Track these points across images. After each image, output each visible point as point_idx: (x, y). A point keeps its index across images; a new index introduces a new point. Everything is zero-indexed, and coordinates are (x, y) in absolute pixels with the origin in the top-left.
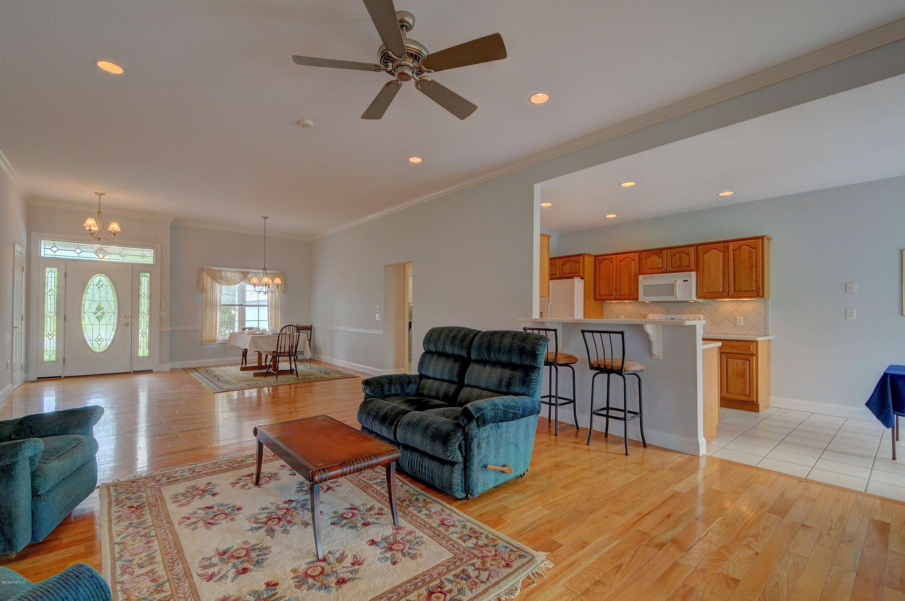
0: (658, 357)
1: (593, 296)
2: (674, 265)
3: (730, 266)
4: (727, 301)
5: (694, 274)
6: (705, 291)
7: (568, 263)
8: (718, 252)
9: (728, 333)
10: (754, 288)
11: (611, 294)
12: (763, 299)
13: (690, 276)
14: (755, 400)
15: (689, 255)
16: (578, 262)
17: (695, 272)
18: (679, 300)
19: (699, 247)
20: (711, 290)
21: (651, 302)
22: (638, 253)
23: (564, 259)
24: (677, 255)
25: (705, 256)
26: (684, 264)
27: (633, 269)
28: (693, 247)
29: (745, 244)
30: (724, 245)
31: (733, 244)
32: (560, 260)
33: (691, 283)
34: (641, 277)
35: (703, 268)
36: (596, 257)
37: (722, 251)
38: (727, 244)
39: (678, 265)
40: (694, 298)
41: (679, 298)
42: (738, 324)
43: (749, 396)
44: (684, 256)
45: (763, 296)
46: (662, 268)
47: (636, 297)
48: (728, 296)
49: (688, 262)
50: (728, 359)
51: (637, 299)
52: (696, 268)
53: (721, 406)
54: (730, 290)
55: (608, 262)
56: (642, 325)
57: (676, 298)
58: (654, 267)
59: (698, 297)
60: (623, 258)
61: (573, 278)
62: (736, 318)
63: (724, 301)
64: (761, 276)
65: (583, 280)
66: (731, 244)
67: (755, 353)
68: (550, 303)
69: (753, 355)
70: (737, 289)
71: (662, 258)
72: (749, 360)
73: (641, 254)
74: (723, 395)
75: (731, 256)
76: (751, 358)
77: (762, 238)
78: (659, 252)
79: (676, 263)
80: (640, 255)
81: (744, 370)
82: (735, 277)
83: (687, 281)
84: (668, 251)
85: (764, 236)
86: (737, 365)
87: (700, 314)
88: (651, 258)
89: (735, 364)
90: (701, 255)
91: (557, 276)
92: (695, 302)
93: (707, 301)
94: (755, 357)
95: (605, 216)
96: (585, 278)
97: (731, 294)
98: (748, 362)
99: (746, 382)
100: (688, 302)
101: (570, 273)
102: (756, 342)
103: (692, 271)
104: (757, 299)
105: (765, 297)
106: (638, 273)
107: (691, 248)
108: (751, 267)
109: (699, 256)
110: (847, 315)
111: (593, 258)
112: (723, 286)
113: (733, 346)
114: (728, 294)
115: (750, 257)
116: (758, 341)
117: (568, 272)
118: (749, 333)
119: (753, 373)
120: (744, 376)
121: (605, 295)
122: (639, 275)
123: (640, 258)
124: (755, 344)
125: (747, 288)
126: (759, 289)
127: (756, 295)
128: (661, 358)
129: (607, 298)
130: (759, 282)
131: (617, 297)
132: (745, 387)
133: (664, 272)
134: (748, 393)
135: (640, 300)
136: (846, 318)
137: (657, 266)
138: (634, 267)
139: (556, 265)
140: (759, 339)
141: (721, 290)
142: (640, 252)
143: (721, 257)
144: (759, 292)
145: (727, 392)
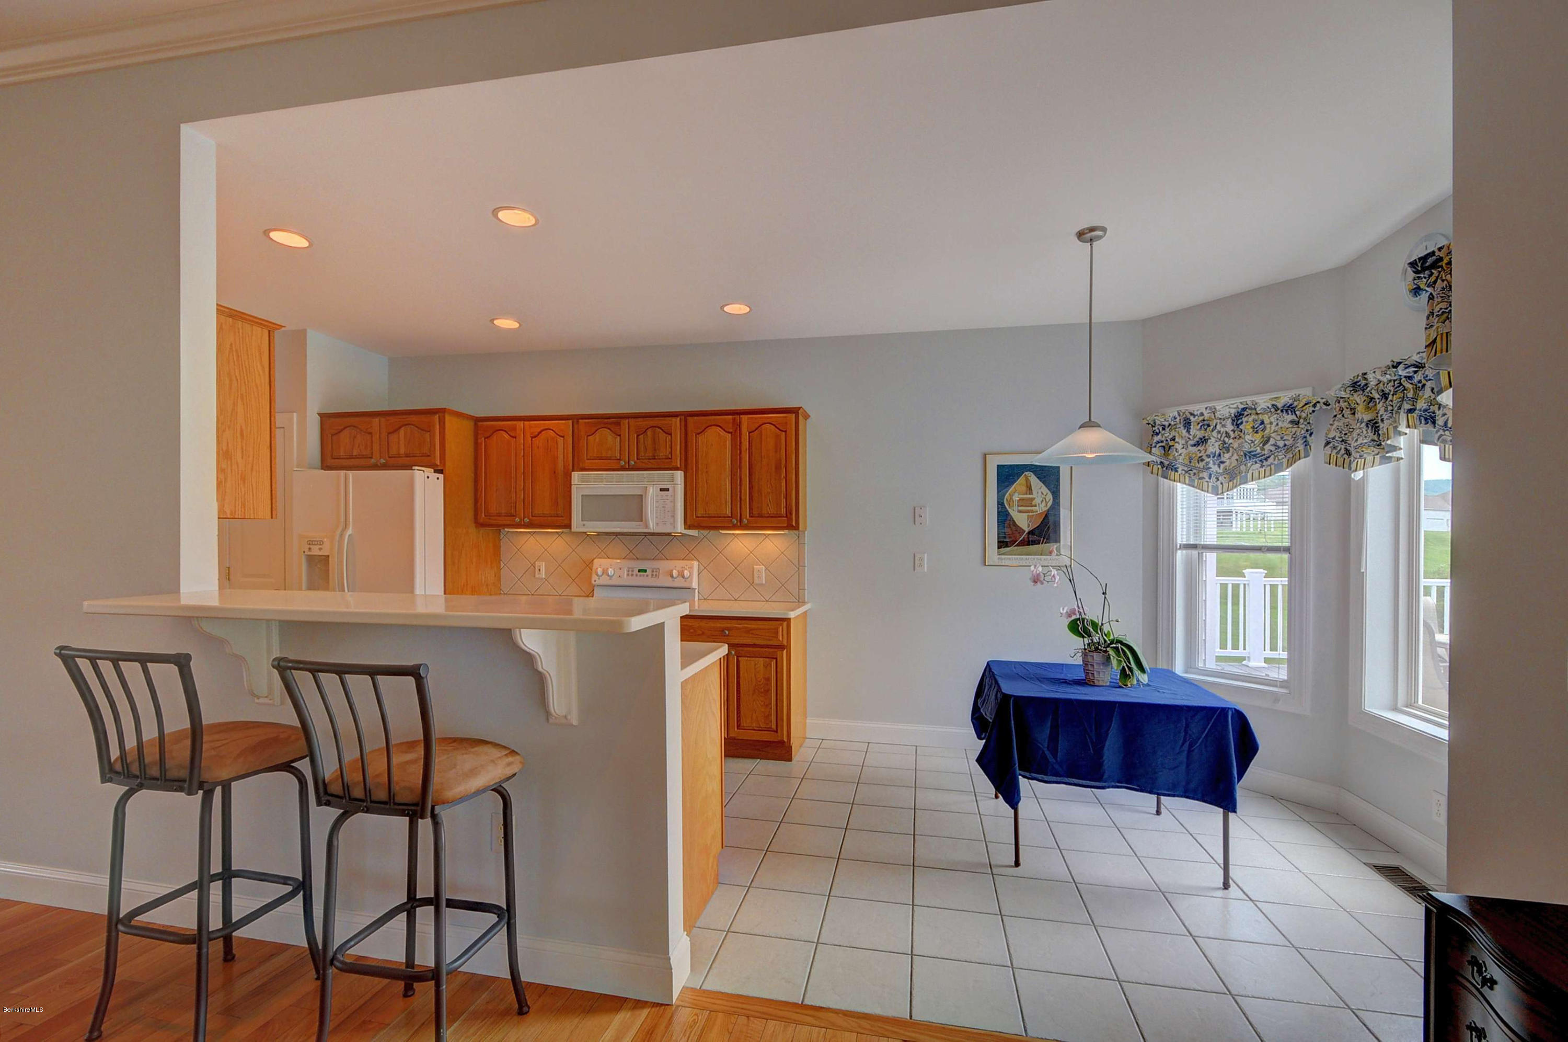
0: (566, 717)
1: (471, 514)
2: (642, 453)
3: (743, 464)
4: (738, 534)
5: (679, 475)
6: (700, 512)
7: (402, 431)
8: (722, 433)
9: (741, 598)
10: (783, 511)
11: (513, 511)
12: (796, 532)
13: (672, 479)
14: (785, 740)
15: (671, 434)
16: (429, 429)
17: (683, 472)
18: (652, 531)
19: (689, 419)
20: (712, 510)
21: (599, 534)
22: (570, 422)
23: (393, 419)
24: (649, 433)
25: (700, 438)
26: (663, 453)
27: (561, 457)
28: (678, 419)
29: (768, 421)
30: (734, 420)
31: (748, 418)
32: (383, 420)
33: (674, 496)
34: (576, 476)
35: (697, 462)
36: (477, 420)
37: (729, 432)
38: (737, 417)
39: (650, 453)
40: (680, 528)
41: (653, 527)
42: (757, 581)
43: (776, 732)
44: (662, 436)
45: (796, 528)
46: (620, 460)
47: (566, 522)
48: (742, 526)
49: (669, 450)
50: (740, 659)
51: (569, 526)
52: (683, 465)
53: (725, 756)
54: (743, 514)
55: (506, 436)
56: (509, 631)
57: (647, 526)
58: (604, 455)
59: (688, 526)
60: (539, 430)
61: (409, 467)
62: (753, 568)
63: (733, 534)
64: (794, 486)
65: (441, 476)
66: (745, 418)
67: (785, 643)
68: (350, 531)
69: (781, 647)
70: (755, 512)
71: (620, 435)
72: (776, 659)
73: (578, 422)
74: (732, 735)
75: (745, 444)
76: (779, 653)
77: (795, 411)
78: (612, 421)
79: (646, 449)
80: (576, 426)
81: (768, 679)
82: (751, 488)
83: (668, 490)
84: (632, 421)
85: (800, 408)
86: (755, 669)
87: (693, 560)
88: (597, 435)
89: (753, 667)
90: (692, 437)
91: (373, 461)
92: (683, 535)
93: (705, 532)
94: (785, 651)
95: (492, 321)
96: (447, 471)
97: (745, 521)
98: (773, 663)
99: (771, 704)
100: (669, 534)
101: (407, 456)
102: (788, 620)
103: (677, 469)
104: (786, 532)
105: (800, 529)
106: (571, 467)
107: (674, 419)
108: (778, 468)
109: (689, 439)
110: (916, 565)
111: (472, 423)
112: (732, 503)
113: (748, 631)
114: (741, 521)
115: (777, 449)
116: (790, 619)
117: (402, 451)
118: (774, 598)
119: (782, 684)
120: (768, 691)
121: (499, 515)
122: (573, 471)
123: (576, 431)
124: (785, 624)
125: (771, 510)
126: (791, 514)
127: (786, 525)
128: (575, 723)
129: (505, 522)
130: (791, 500)
131: (527, 520)
132: (770, 715)
133: (623, 469)
134: (774, 727)
135: (574, 528)
136: (914, 570)
137: (609, 454)
138: (563, 449)
139: (371, 433)
140: (792, 615)
141: (729, 513)
142: (575, 419)
143: (728, 444)
144: (792, 519)
145: (738, 727)
